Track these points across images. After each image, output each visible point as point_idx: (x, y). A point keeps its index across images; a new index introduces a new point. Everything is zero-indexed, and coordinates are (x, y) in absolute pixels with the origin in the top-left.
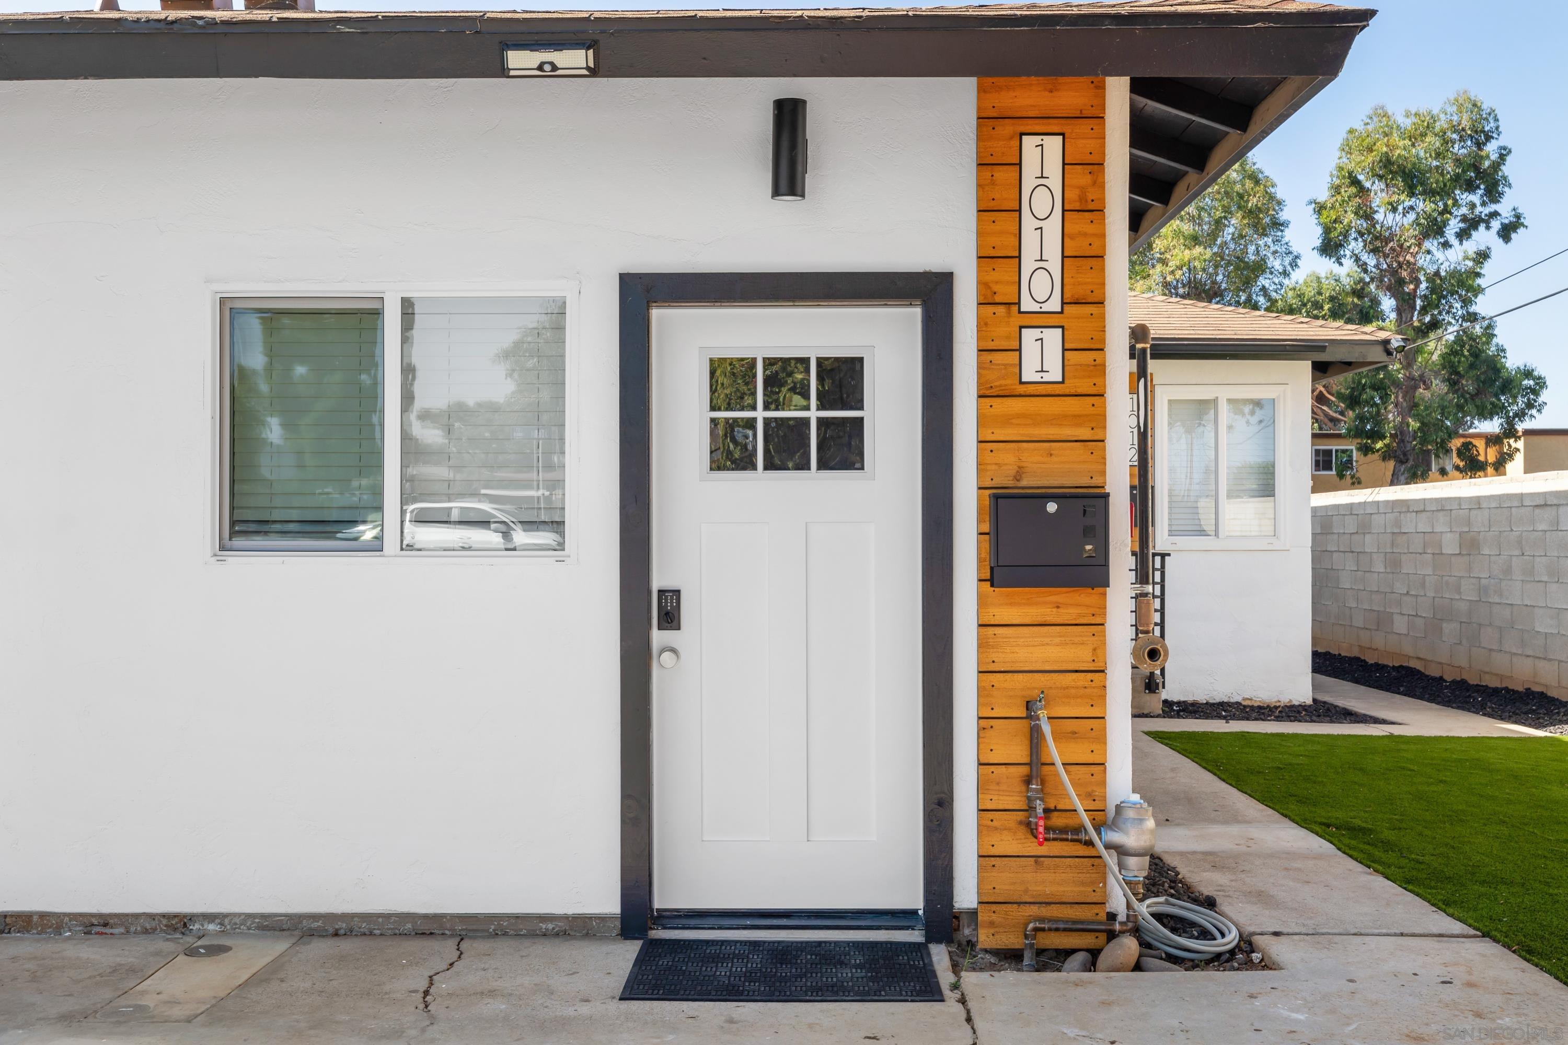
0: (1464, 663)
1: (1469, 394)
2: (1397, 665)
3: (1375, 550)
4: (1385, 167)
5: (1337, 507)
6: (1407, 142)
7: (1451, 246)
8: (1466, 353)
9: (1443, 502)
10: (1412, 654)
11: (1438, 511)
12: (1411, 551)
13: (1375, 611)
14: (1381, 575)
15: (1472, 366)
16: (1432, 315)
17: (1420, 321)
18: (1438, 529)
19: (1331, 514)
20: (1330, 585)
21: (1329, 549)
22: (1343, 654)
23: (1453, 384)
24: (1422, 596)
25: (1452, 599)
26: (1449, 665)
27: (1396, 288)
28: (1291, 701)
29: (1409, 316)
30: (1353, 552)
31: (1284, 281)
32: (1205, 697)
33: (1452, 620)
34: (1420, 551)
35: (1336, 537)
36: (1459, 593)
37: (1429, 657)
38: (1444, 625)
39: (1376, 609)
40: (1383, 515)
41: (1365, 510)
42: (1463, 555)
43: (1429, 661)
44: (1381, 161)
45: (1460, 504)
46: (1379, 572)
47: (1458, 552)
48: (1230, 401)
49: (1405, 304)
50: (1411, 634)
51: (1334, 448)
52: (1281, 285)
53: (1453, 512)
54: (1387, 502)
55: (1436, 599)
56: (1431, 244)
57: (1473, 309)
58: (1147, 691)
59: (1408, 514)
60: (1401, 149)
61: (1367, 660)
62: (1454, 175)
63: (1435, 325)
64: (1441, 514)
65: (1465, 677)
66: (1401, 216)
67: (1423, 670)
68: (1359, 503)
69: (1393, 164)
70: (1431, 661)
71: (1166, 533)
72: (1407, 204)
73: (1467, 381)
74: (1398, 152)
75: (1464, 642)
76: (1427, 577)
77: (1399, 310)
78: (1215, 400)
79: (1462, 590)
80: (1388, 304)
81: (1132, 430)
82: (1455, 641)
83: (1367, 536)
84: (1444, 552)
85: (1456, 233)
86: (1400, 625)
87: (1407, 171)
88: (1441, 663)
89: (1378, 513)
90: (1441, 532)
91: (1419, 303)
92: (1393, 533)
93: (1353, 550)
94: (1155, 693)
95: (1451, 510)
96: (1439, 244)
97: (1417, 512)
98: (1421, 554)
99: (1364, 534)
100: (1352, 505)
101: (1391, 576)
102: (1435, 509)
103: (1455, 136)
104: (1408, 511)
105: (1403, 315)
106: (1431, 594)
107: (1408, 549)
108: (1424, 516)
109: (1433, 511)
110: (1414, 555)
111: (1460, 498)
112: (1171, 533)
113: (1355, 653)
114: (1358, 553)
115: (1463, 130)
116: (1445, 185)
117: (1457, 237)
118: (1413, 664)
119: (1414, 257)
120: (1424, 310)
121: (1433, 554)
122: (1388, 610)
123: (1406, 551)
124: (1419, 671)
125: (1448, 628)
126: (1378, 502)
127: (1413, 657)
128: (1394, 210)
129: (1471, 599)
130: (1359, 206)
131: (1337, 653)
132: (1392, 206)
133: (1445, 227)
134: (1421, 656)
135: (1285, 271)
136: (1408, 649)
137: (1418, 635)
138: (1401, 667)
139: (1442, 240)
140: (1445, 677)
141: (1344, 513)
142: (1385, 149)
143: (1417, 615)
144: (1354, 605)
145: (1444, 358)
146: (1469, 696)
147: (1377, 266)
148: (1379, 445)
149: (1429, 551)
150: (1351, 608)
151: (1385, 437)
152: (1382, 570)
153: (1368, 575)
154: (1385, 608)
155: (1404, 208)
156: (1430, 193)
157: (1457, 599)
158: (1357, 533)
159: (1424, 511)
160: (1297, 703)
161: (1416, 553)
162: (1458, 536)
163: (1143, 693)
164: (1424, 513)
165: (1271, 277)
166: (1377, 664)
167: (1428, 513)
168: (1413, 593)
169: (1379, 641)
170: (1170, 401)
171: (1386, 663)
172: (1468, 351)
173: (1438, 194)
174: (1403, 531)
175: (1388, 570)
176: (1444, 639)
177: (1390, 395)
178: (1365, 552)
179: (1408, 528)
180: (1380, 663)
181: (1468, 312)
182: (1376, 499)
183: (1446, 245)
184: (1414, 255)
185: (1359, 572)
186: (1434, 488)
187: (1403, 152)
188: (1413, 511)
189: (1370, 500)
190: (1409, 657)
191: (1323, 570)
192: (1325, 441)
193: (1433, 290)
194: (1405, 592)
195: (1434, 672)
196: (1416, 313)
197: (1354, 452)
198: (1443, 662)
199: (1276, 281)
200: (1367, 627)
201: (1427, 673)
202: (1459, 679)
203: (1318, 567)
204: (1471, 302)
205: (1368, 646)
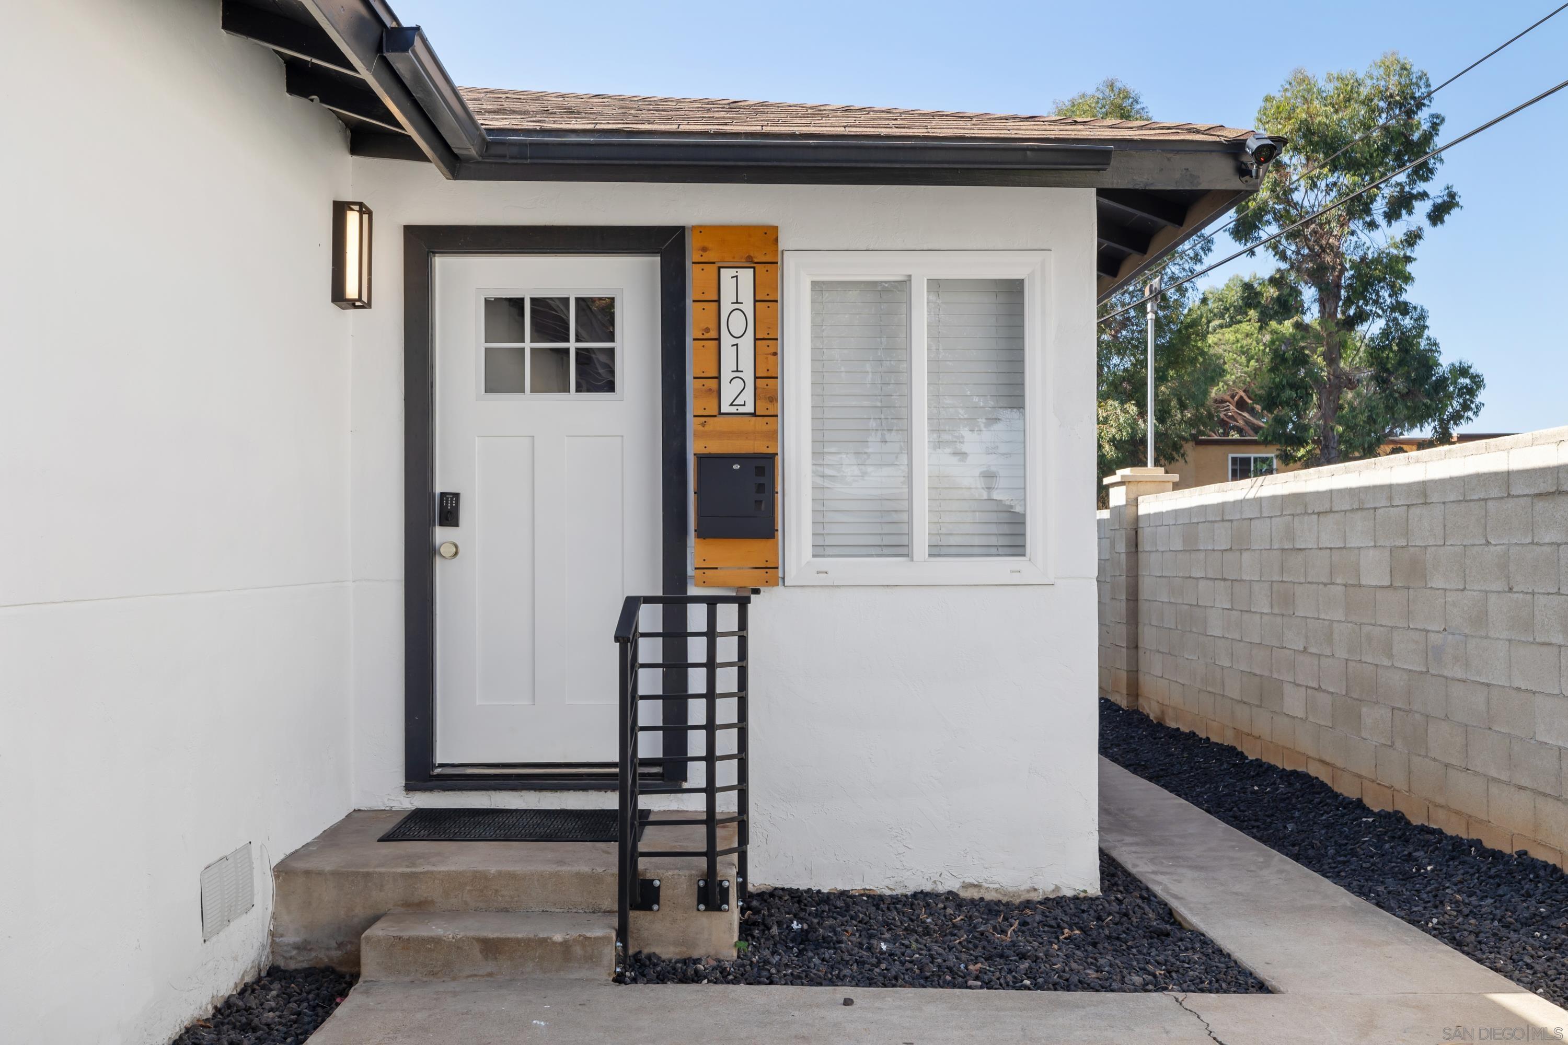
0: (1399, 782)
1: (1399, 393)
2: (1288, 768)
3: (1257, 578)
4: (1305, 136)
5: (1203, 509)
6: (1330, 109)
7: (1377, 227)
8: (1395, 348)
9: (1362, 496)
10: (1311, 754)
11: (1353, 510)
12: (1309, 580)
13: (1255, 675)
14: (1266, 618)
15: (1401, 363)
16: (1358, 307)
17: (1343, 313)
18: (1353, 543)
19: (1195, 521)
20: (1194, 630)
21: (1193, 575)
22: (1214, 739)
23: (1381, 380)
24: (1327, 656)
25: (1377, 665)
26: (1373, 781)
27: (1318, 276)
28: (1057, 888)
29: (1333, 307)
30: (1225, 580)
31: (1195, 267)
32: (887, 882)
33: (1377, 703)
34: (1325, 581)
35: (1202, 555)
36: (1390, 656)
37: (1340, 763)
38: (1364, 710)
39: (1258, 672)
40: (1268, 520)
41: (1241, 513)
42: (1396, 588)
43: (1339, 769)
44: (1299, 129)
45: (1391, 498)
46: (1262, 613)
47: (1387, 583)
48: (936, 285)
49: (1328, 295)
50: (1311, 719)
51: (1252, 456)
52: (1191, 271)
53: (1379, 511)
54: (1274, 498)
55: (1351, 664)
56: (1356, 225)
57: (1404, 297)
58: (702, 907)
59: (1306, 518)
60: (1322, 115)
61: (1246, 753)
62: (1382, 145)
63: (1362, 317)
64: (1359, 515)
65: (1401, 807)
66: (1324, 194)
67: (1330, 784)
68: (1235, 502)
69: (1313, 134)
70: (1343, 770)
71: (808, 550)
72: (1331, 180)
73: (1396, 379)
74: (1319, 119)
75: (1399, 744)
76: (1335, 625)
77: (1322, 302)
78: (905, 285)
79: (1395, 652)
80: (1309, 293)
81: (736, 341)
82: (1383, 741)
83: (1246, 555)
84: (1363, 582)
85: (1385, 212)
86: (1294, 703)
87: (1329, 140)
88: (1360, 776)
89: (1261, 517)
90: (1359, 548)
91: (1343, 293)
92: (1283, 550)
93: (1225, 576)
94: (719, 909)
95: (1375, 509)
96: (1364, 224)
97: (1319, 514)
98: (1325, 585)
99: (1241, 551)
100: (1223, 505)
101: (1279, 619)
102: (1348, 507)
103: (1382, 104)
104: (1306, 513)
105: (1327, 305)
106: (1342, 654)
107: (1306, 576)
108: (1330, 520)
109: (1345, 511)
110: (1315, 586)
111: (1390, 486)
112: (820, 550)
113: (1228, 740)
114: (1232, 581)
115: (1391, 96)
116: (1371, 156)
117: (1385, 217)
118: (1314, 770)
119: (1339, 240)
120: (1349, 302)
121: (1345, 586)
122: (1275, 676)
123: (1302, 580)
124: (1323, 785)
125: (1372, 715)
126: (1261, 499)
127: (1314, 759)
128: (1314, 185)
129: (1411, 668)
130: (1275, 182)
131: (1203, 736)
132: (1313, 181)
133: (1372, 203)
134: (1327, 759)
135: (1197, 255)
136: (1306, 744)
137: (1323, 723)
138: (1294, 773)
139: (1368, 219)
140: (1367, 801)
141: (1213, 519)
142: (1304, 116)
143: (1319, 689)
144: (1227, 664)
145: (1371, 354)
146: (1409, 858)
147: (1298, 253)
148: (1302, 452)
149: (1339, 581)
150: (1222, 668)
151: (1308, 444)
152: (1266, 610)
153: (1246, 616)
154: (1271, 671)
155: (1327, 185)
156: (1352, 166)
157: (1387, 667)
158: (1231, 549)
159: (1331, 511)
160: (1069, 893)
161: (1318, 584)
162: (1387, 553)
163: (695, 912)
164: (1332, 515)
165: (1181, 262)
166: (1258, 763)
167: (1337, 515)
168: (1312, 650)
169: (1262, 725)
170: (814, 284)
171: (1272, 763)
172: (1397, 345)
173: (1363, 166)
174: (1298, 546)
175: (1276, 611)
176: (1363, 735)
177: (1312, 395)
178: (1242, 580)
179: (1306, 541)
180: (1264, 760)
181: (1397, 301)
182: (1258, 495)
183: (1372, 225)
184: (1339, 238)
185: (1234, 612)
186: (1347, 471)
187: (1325, 120)
188: (1313, 513)
189: (1251, 496)
190: (1308, 757)
191: (1187, 607)
192: (1243, 448)
193: (1358, 276)
194: (1301, 649)
195: (1347, 789)
196: (1340, 303)
197: (1275, 461)
198: (1363, 773)
199: (1187, 266)
200: (1245, 700)
201: (1336, 789)
202: (1389, 809)
203: (1180, 601)
204: (1401, 289)
205: (1245, 730)
